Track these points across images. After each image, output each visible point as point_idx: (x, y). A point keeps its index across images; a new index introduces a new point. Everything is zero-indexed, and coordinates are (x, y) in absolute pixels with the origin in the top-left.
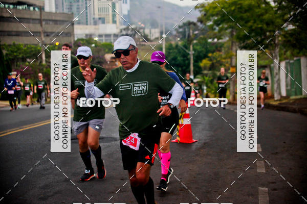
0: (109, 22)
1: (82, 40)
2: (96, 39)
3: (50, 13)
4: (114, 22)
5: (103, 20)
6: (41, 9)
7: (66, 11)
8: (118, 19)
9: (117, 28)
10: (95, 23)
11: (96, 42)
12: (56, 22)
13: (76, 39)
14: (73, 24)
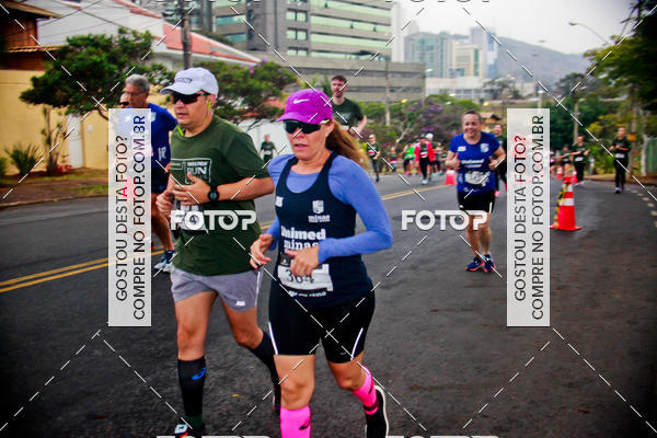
0: (469, 75)
1: (435, 96)
2: (452, 95)
3: (398, 64)
4: (476, 74)
5: (461, 72)
6: (388, 58)
7: (416, 61)
8: (481, 70)
9: (480, 81)
10: (452, 75)
11: (452, 99)
12: (404, 74)
13: (427, 95)
14: (424, 77)
